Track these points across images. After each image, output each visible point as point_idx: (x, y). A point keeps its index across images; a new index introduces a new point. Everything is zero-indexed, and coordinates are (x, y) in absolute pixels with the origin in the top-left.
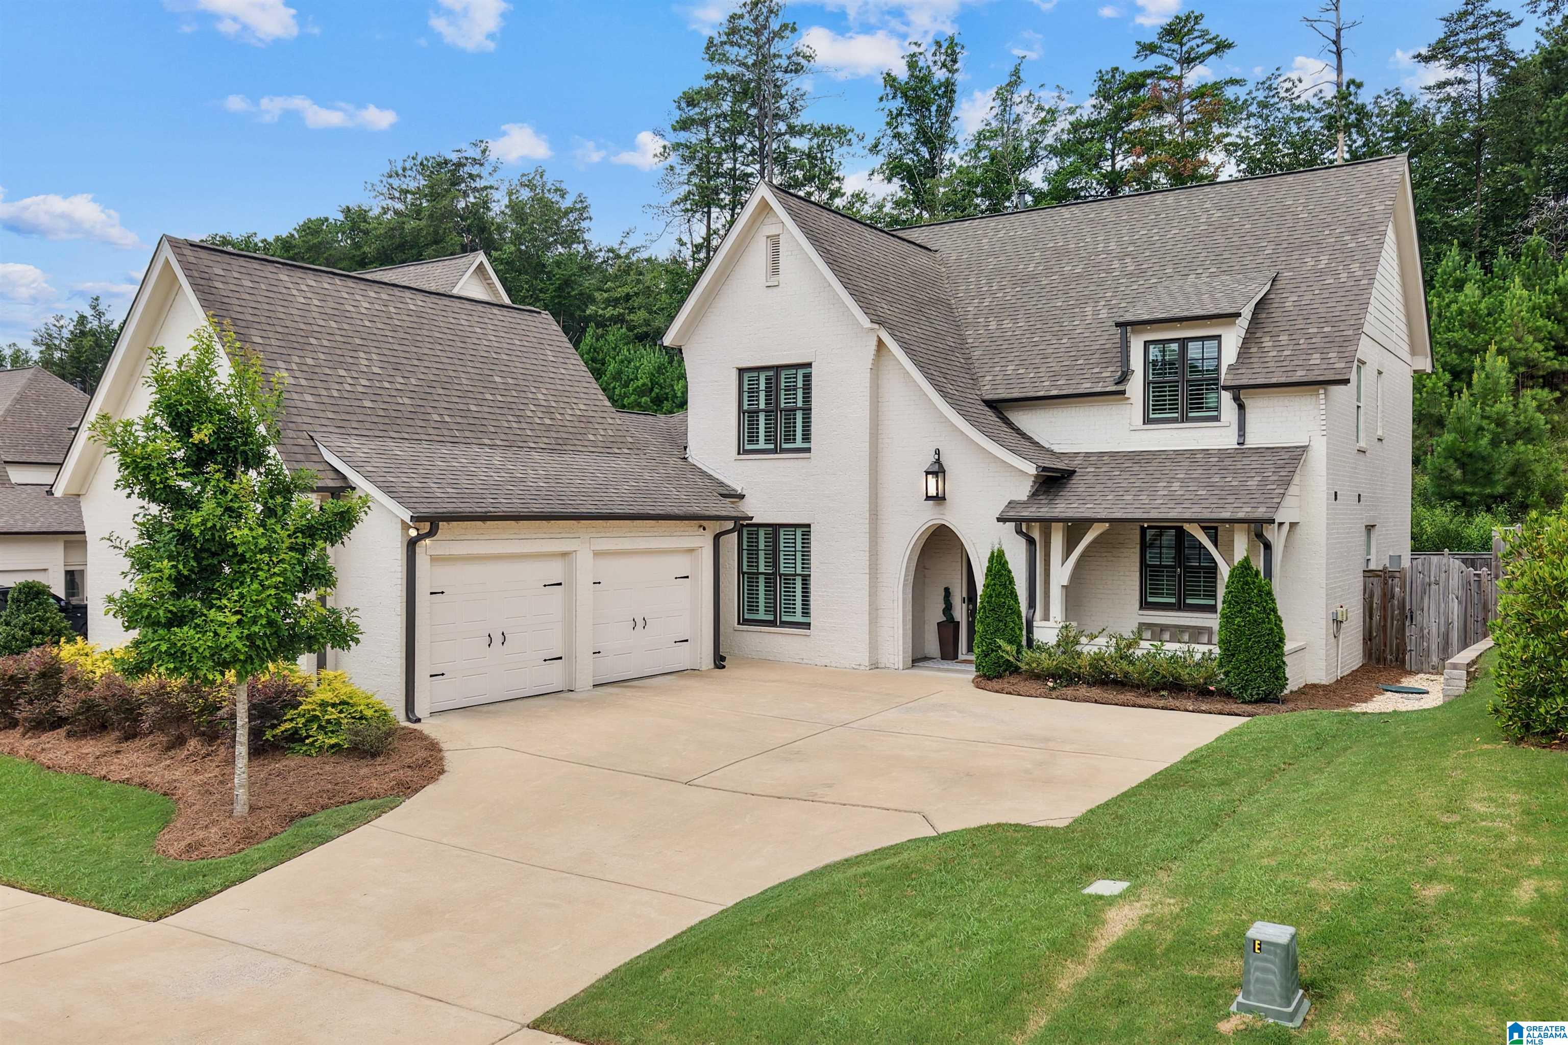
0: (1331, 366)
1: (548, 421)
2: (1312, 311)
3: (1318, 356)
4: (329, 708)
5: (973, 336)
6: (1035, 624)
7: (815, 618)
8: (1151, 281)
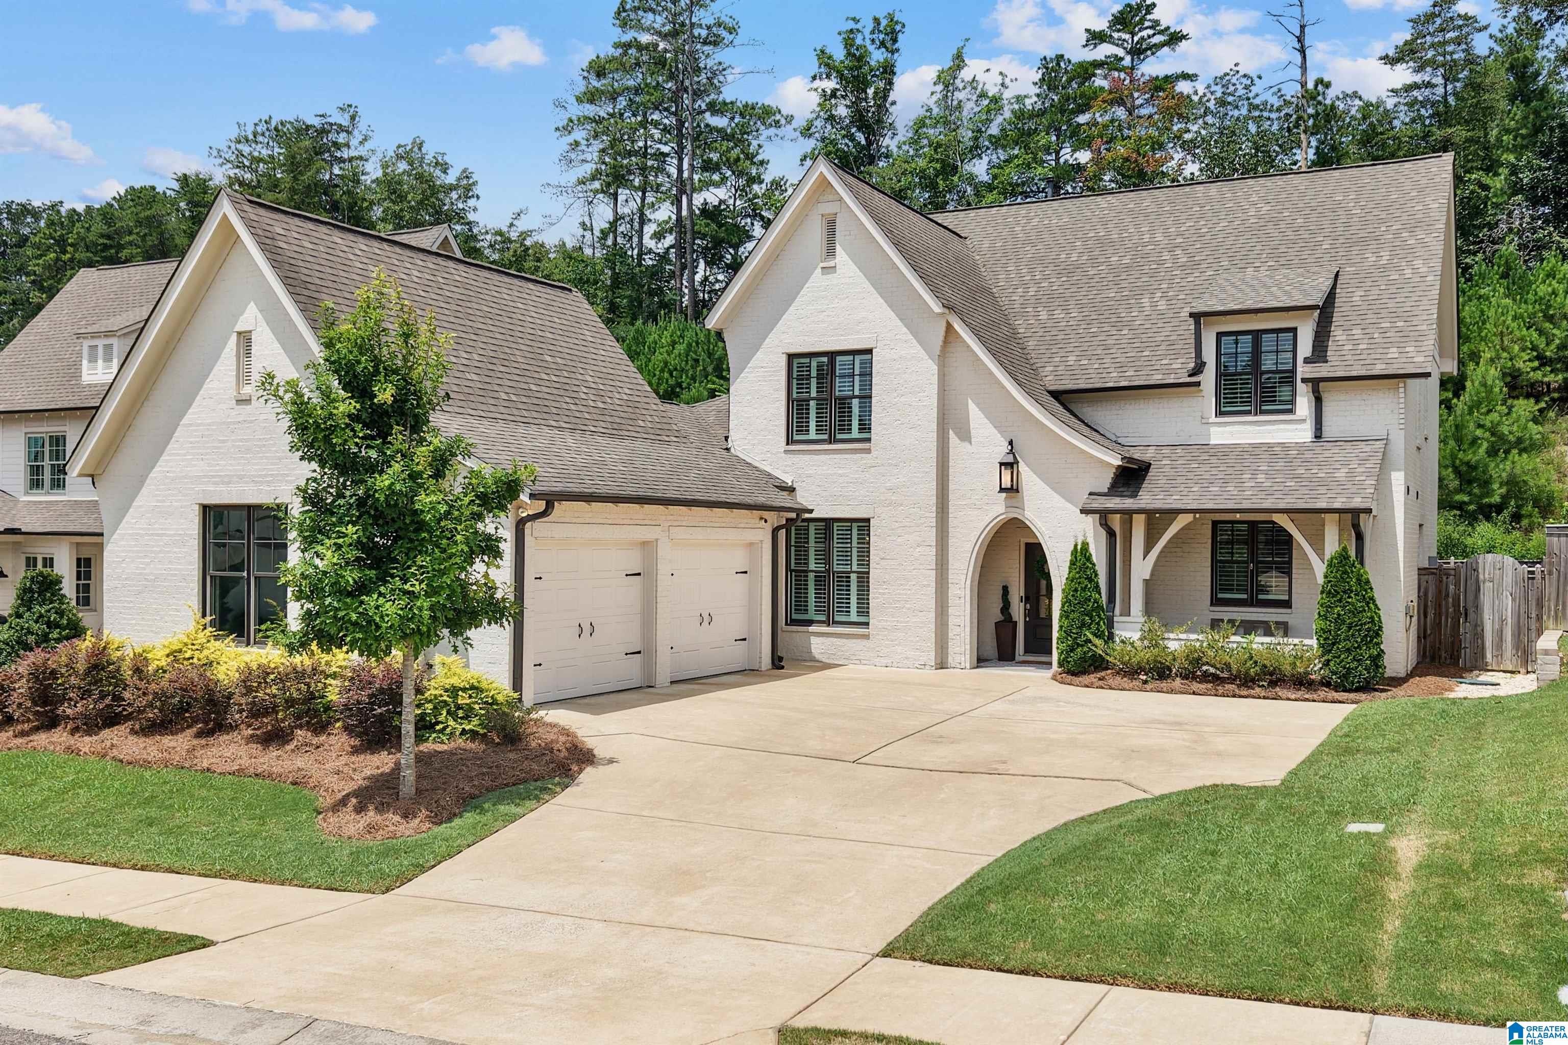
0: (1410, 360)
1: (601, 405)
2: (1382, 306)
3: (1395, 350)
4: (460, 693)
5: (1024, 326)
6: (1115, 619)
7: (874, 618)
8: (1207, 274)
